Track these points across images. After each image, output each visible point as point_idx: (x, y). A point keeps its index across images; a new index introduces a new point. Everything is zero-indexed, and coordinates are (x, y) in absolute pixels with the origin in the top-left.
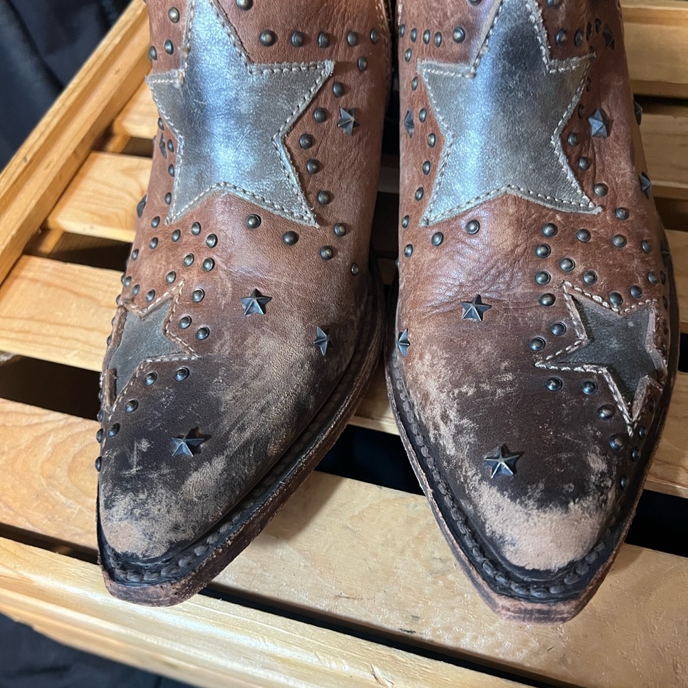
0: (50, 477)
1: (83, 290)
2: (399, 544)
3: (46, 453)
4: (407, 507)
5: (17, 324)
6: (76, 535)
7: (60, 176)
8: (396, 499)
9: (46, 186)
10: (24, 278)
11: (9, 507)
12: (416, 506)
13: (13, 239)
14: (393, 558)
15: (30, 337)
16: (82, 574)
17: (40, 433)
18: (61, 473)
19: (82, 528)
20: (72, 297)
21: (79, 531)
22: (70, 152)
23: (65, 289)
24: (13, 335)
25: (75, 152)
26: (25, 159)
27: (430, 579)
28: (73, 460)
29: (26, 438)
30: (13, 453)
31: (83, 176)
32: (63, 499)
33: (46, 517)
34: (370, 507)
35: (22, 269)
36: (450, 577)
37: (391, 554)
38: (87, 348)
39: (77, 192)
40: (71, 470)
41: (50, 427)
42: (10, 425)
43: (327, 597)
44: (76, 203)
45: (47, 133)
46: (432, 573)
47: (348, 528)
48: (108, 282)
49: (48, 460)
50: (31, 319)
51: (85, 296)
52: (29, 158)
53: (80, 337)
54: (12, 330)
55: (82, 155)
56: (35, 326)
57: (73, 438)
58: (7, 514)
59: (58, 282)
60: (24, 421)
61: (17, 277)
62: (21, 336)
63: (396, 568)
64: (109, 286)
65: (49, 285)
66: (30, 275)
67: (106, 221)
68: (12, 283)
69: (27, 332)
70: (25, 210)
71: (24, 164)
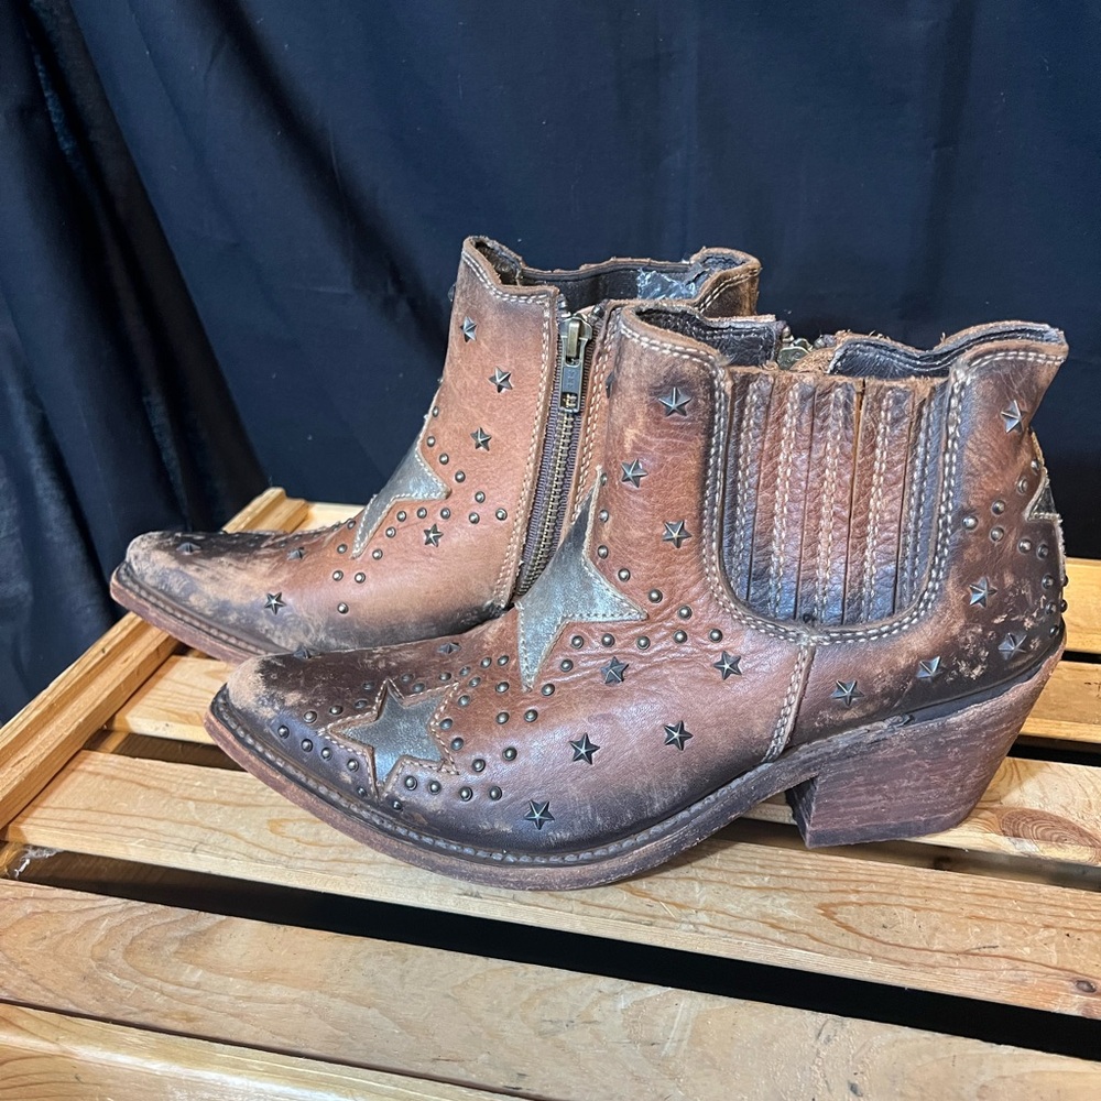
0: (101, 959)
1: (154, 783)
2: (507, 1010)
3: (97, 937)
4: (516, 975)
5: (69, 815)
6: (130, 1013)
7: (138, 671)
8: (504, 968)
9: (122, 679)
10: (83, 771)
11: (49, 990)
12: (525, 974)
13: (79, 727)
14: (500, 1022)
15: (85, 827)
16: (141, 1042)
17: (93, 917)
18: (116, 955)
19: (138, 1007)
20: (141, 788)
21: (135, 1010)
22: (152, 648)
23: (132, 782)
24: (64, 825)
25: (157, 649)
26: (103, 651)
27: (539, 1040)
28: (131, 943)
29: (73, 924)
30: (57, 937)
31: (161, 677)
32: (117, 979)
33: (93, 998)
34: (475, 977)
35: (80, 763)
36: (562, 1037)
37: (497, 1019)
38: (154, 836)
39: (153, 691)
40: (128, 951)
41: (105, 911)
42: (55, 911)
43: (423, 1061)
44: (150, 702)
45: (130, 628)
46: (540, 1034)
47: (449, 996)
48: (185, 775)
49: (100, 943)
50: (89, 809)
51: (155, 788)
52: (107, 650)
53: (147, 826)
54: (64, 821)
55: (163, 656)
56: (93, 816)
57: (132, 921)
58: (46, 997)
59: (123, 775)
60: (73, 906)
61: (73, 770)
62: (74, 826)
63: (503, 1031)
64: (185, 779)
65: (113, 778)
66: (90, 768)
67: (187, 719)
68: (67, 775)
69: (83, 822)
70: (97, 700)
71: (102, 655)
